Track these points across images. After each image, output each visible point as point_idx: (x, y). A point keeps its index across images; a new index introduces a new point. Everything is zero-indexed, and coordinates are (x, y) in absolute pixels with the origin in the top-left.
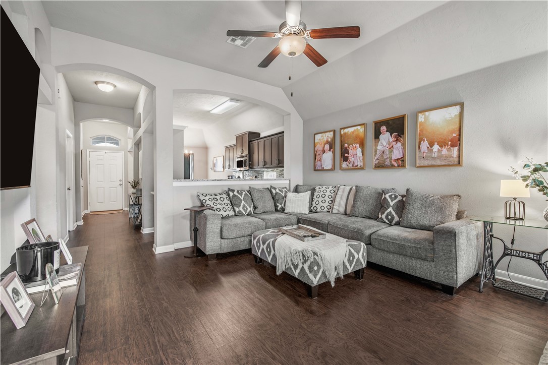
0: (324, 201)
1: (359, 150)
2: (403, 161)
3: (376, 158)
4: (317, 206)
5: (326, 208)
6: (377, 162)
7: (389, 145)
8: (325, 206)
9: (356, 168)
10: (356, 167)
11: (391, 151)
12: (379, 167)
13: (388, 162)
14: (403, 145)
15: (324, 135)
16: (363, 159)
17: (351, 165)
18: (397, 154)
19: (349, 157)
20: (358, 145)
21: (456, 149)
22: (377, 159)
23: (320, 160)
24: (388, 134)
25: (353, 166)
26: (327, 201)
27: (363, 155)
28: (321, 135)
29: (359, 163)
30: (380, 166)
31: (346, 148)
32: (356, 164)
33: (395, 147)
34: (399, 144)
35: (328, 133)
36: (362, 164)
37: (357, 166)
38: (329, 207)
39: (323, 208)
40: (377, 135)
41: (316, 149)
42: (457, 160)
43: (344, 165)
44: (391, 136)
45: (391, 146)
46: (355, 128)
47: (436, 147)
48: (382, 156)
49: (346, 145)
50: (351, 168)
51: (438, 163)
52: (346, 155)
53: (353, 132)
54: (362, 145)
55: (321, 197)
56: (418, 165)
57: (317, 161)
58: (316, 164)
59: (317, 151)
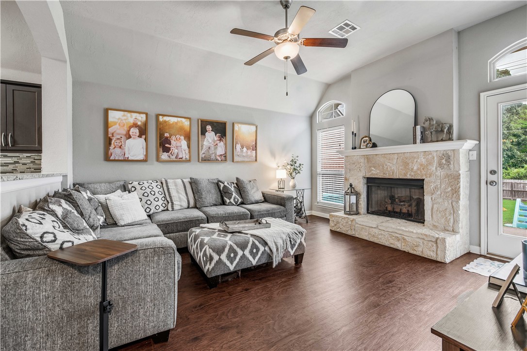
0: (156, 199)
1: (184, 143)
2: (225, 156)
3: (203, 152)
4: (149, 206)
5: (161, 207)
6: (203, 156)
7: (214, 142)
8: (160, 205)
9: (179, 160)
10: (181, 160)
11: (216, 148)
12: (205, 160)
13: (213, 157)
14: (226, 144)
15: (129, 115)
16: (190, 152)
17: (174, 157)
18: (220, 150)
19: (171, 149)
20: (182, 138)
21: (254, 152)
22: (204, 153)
23: (120, 147)
24: (213, 133)
25: (176, 157)
26: (160, 198)
27: (189, 147)
28: (122, 113)
29: (184, 155)
30: (206, 160)
31: (167, 138)
32: (180, 156)
33: (219, 144)
34: (222, 144)
35: (137, 114)
36: (188, 157)
37: (182, 158)
38: (164, 205)
39: (157, 207)
40: (204, 132)
41: (111, 130)
42: (255, 159)
43: (164, 156)
44: (216, 136)
45: (216, 143)
46: (179, 119)
47: (245, 149)
48: (208, 151)
49: (166, 135)
50: (175, 159)
51: (246, 160)
52: (167, 145)
53: (176, 123)
54: (188, 137)
55: (150, 195)
56: (235, 161)
57: (114, 148)
58: (112, 151)
59: (113, 134)
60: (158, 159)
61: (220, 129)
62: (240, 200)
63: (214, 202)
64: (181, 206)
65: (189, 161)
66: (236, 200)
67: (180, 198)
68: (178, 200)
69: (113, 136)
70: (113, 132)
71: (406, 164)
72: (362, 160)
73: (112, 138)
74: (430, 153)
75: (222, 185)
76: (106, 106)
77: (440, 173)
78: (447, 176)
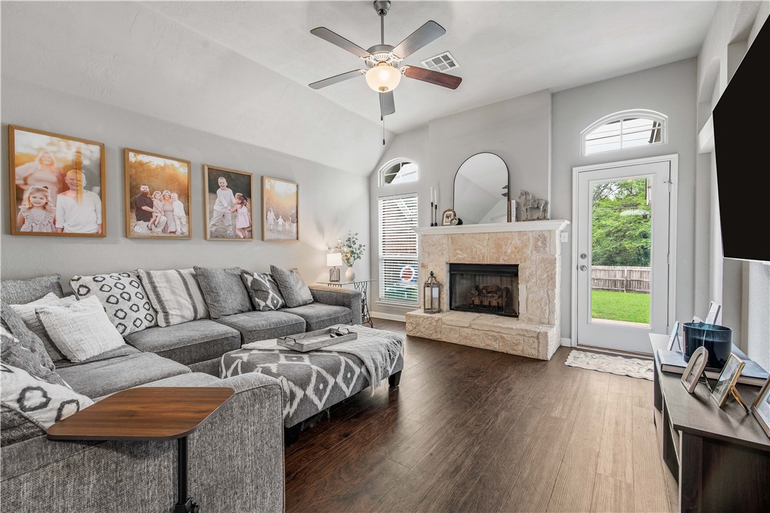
0: (135, 308)
1: (178, 206)
2: (251, 231)
3: (212, 222)
4: (122, 321)
5: (144, 321)
6: (213, 229)
7: (232, 207)
8: (142, 317)
9: (169, 236)
10: (172, 235)
11: (235, 217)
12: (217, 237)
13: (230, 231)
14: (251, 211)
15: (63, 143)
16: (189, 222)
17: (160, 229)
18: (243, 220)
19: (154, 215)
20: (175, 195)
21: (295, 225)
22: (214, 225)
23: (44, 208)
24: (230, 191)
25: (164, 230)
26: (141, 306)
27: (187, 213)
28: (46, 138)
29: (180, 226)
30: (219, 236)
31: (145, 194)
32: (172, 229)
33: (239, 211)
34: (244, 210)
35: (83, 145)
36: (185, 230)
37: (174, 233)
38: (149, 318)
39: (138, 323)
40: (214, 188)
41: (20, 171)
42: (296, 236)
43: (140, 228)
44: (234, 195)
45: (234, 209)
46: (169, 162)
47: (281, 221)
48: (222, 221)
49: (144, 188)
50: (161, 234)
51: (282, 237)
52: (145, 208)
53: (163, 169)
54: (185, 195)
55: (121, 300)
56: (266, 238)
57: (30, 208)
58: (24, 215)
59: (25, 180)
60: (127, 233)
61: (242, 185)
62: (281, 301)
63: (240, 308)
64: (182, 317)
65: (187, 237)
66: (275, 302)
67: (179, 303)
68: (176, 306)
69: (26, 184)
70: (25, 175)
71: (498, 246)
72: (445, 241)
73: (23, 187)
74: (525, 233)
75: (250, 279)
76: (9, 121)
77: (536, 257)
78: (543, 260)
